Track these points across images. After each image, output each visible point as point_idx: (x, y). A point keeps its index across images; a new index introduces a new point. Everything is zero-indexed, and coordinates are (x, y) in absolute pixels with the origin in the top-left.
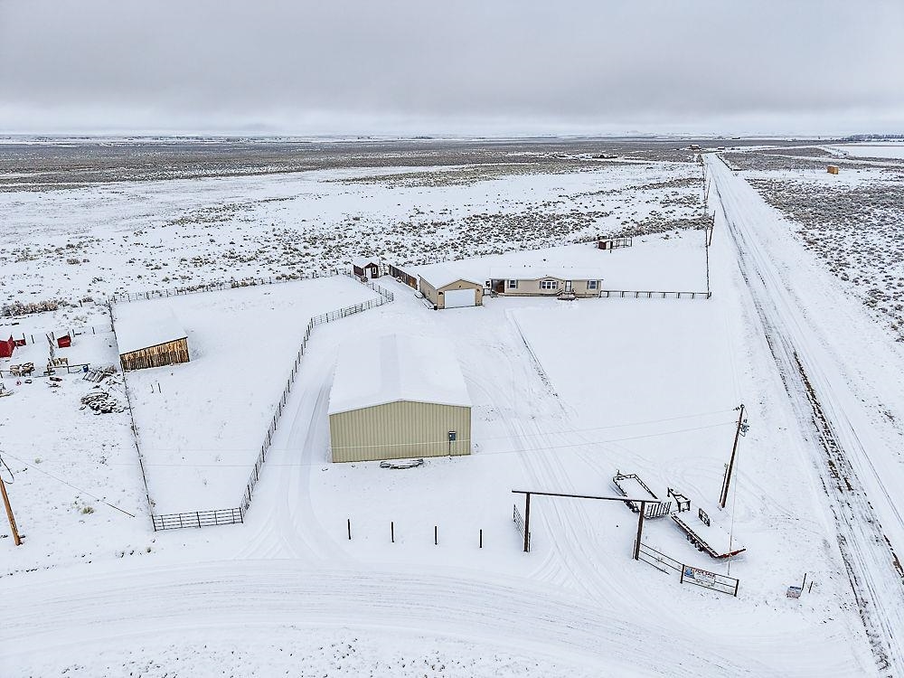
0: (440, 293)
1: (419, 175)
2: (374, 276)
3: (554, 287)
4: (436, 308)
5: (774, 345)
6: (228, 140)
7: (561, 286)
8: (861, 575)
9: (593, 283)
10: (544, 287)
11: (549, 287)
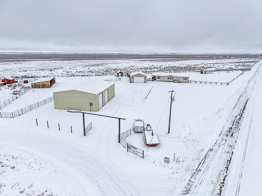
0: (132, 78)
1: (162, 60)
2: (122, 76)
3: (172, 79)
4: (131, 82)
5: (242, 97)
6: (119, 54)
7: (175, 79)
8: (208, 162)
9: (186, 78)
10: (169, 79)
11: (170, 79)
